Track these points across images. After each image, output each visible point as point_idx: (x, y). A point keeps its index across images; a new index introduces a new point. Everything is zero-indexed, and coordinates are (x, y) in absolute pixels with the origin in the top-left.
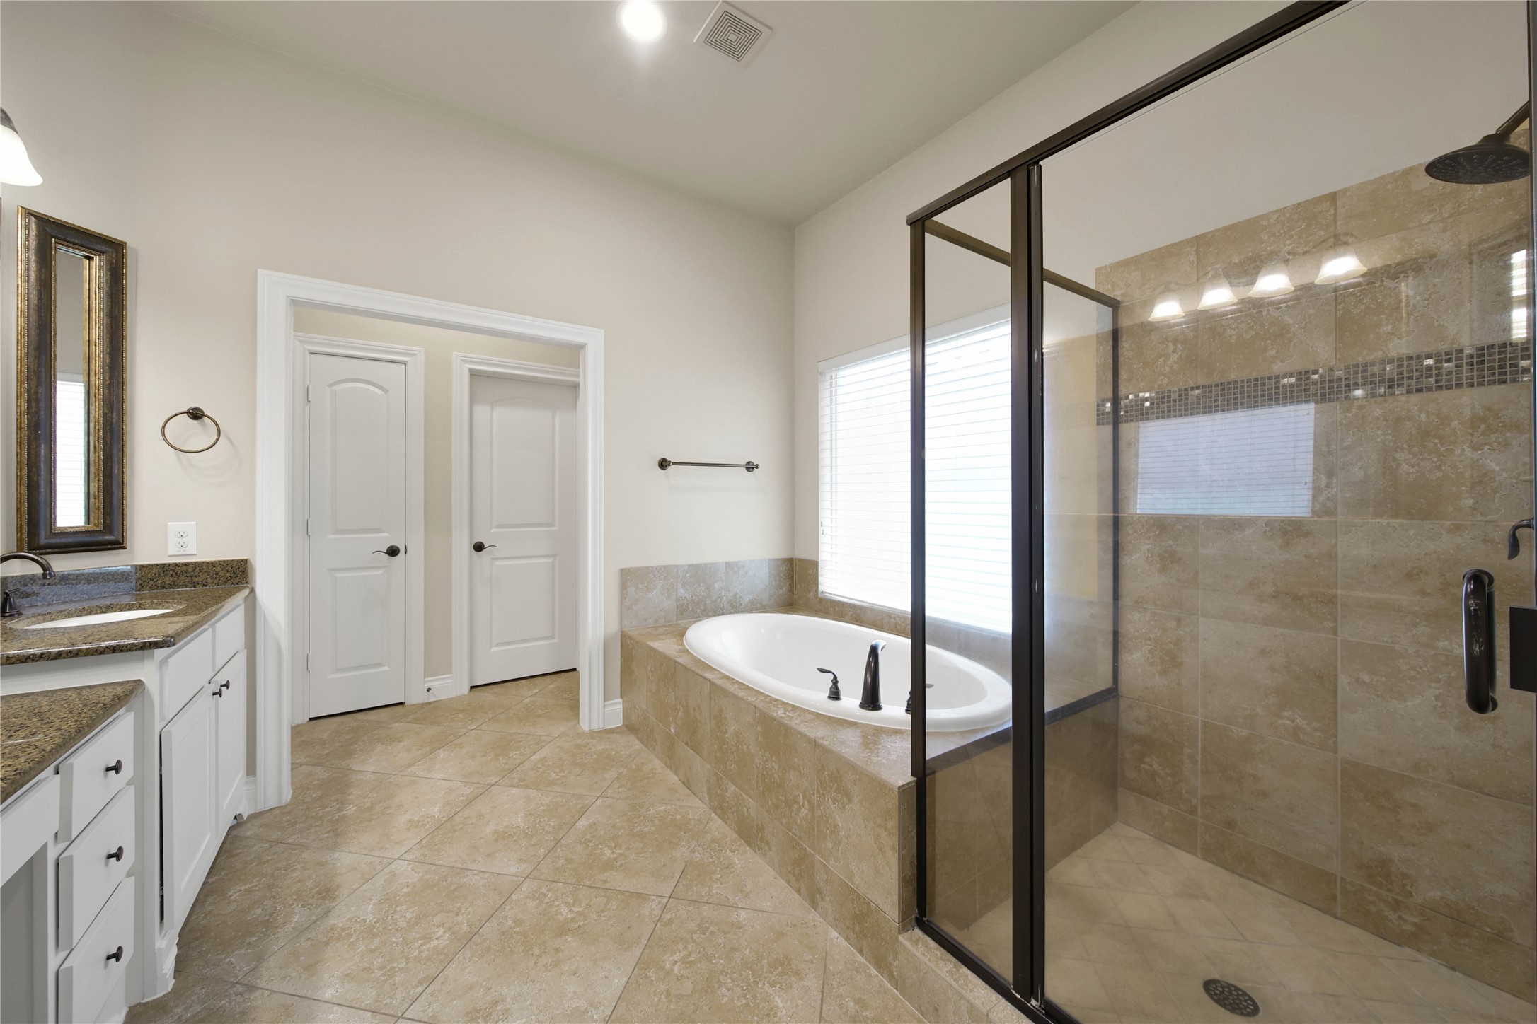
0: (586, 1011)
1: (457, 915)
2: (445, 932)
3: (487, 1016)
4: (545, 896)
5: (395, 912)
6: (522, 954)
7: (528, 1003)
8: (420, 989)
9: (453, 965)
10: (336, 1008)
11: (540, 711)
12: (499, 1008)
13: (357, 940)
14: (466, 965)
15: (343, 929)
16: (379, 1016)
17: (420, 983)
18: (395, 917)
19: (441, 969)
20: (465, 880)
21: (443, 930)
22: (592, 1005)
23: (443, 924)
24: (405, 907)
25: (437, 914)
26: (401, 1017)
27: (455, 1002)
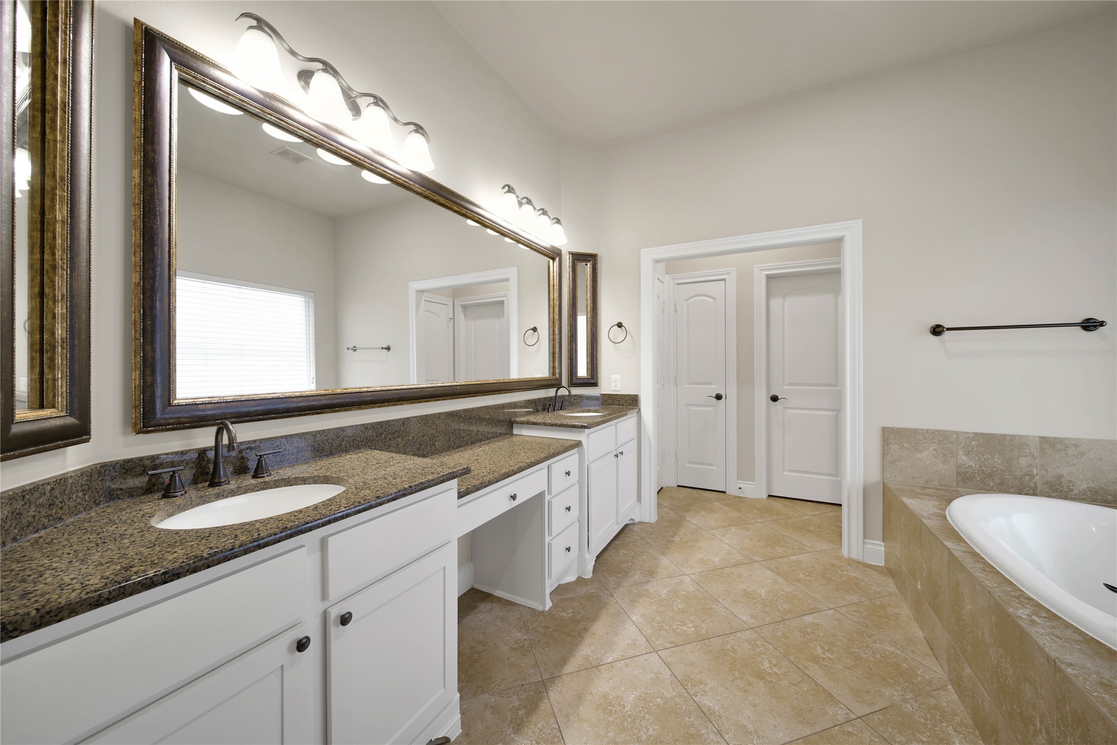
0: (750, 733)
1: (703, 622)
2: (693, 627)
3: (693, 685)
4: (758, 647)
5: (675, 600)
6: (728, 669)
7: (718, 698)
8: (669, 645)
9: (690, 646)
10: (634, 626)
11: (812, 528)
12: (701, 686)
13: (654, 602)
14: (695, 651)
15: (651, 594)
16: (648, 644)
17: (671, 643)
18: (674, 603)
19: (683, 643)
20: (715, 607)
21: (692, 625)
22: (756, 733)
23: (694, 622)
24: (680, 601)
25: (693, 615)
26: (656, 652)
27: (682, 665)
